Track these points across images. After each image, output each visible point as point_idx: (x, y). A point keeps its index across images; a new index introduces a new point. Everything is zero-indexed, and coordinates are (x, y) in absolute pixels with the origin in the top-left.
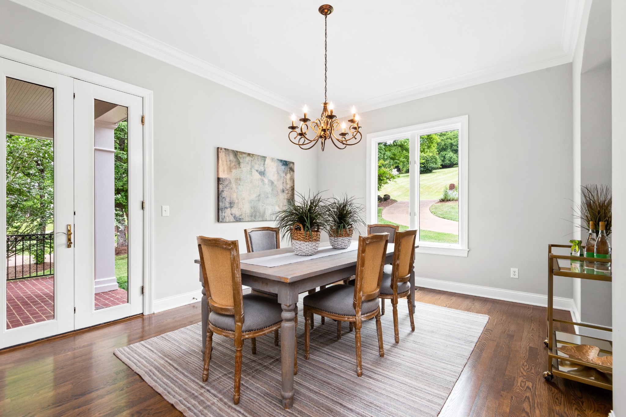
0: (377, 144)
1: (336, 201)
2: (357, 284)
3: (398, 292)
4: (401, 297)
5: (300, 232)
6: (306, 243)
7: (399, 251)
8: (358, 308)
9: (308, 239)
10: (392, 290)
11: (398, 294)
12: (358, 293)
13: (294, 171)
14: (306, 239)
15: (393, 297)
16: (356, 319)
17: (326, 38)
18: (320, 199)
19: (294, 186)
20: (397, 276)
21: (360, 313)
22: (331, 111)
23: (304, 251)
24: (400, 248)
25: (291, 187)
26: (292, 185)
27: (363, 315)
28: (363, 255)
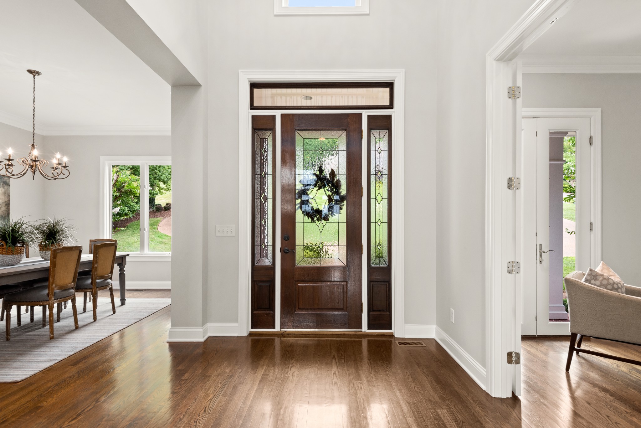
0: (112, 166)
1: (46, 222)
2: (50, 280)
3: (97, 286)
4: (100, 290)
5: (3, 248)
6: (9, 256)
7: (97, 258)
8: (52, 296)
9: (11, 253)
10: (92, 285)
11: (97, 288)
12: (51, 286)
13: (9, 185)
14: (9, 253)
15: (93, 290)
16: (49, 302)
17: (34, 96)
18: (23, 222)
19: (9, 200)
20: (96, 275)
21: (53, 299)
22: (35, 156)
23: (7, 262)
24: (98, 255)
25: (5, 202)
26: (7, 200)
27: (56, 300)
28: (55, 260)
